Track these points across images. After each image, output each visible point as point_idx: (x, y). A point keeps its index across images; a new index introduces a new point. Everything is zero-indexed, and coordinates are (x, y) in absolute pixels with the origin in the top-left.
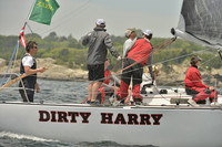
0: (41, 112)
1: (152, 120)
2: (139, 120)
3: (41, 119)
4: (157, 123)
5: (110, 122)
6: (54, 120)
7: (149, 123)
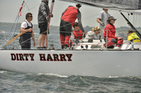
0: (12, 55)
1: (66, 58)
2: (59, 58)
3: (13, 59)
4: (70, 60)
5: (45, 60)
6: (18, 60)
7: (66, 60)
